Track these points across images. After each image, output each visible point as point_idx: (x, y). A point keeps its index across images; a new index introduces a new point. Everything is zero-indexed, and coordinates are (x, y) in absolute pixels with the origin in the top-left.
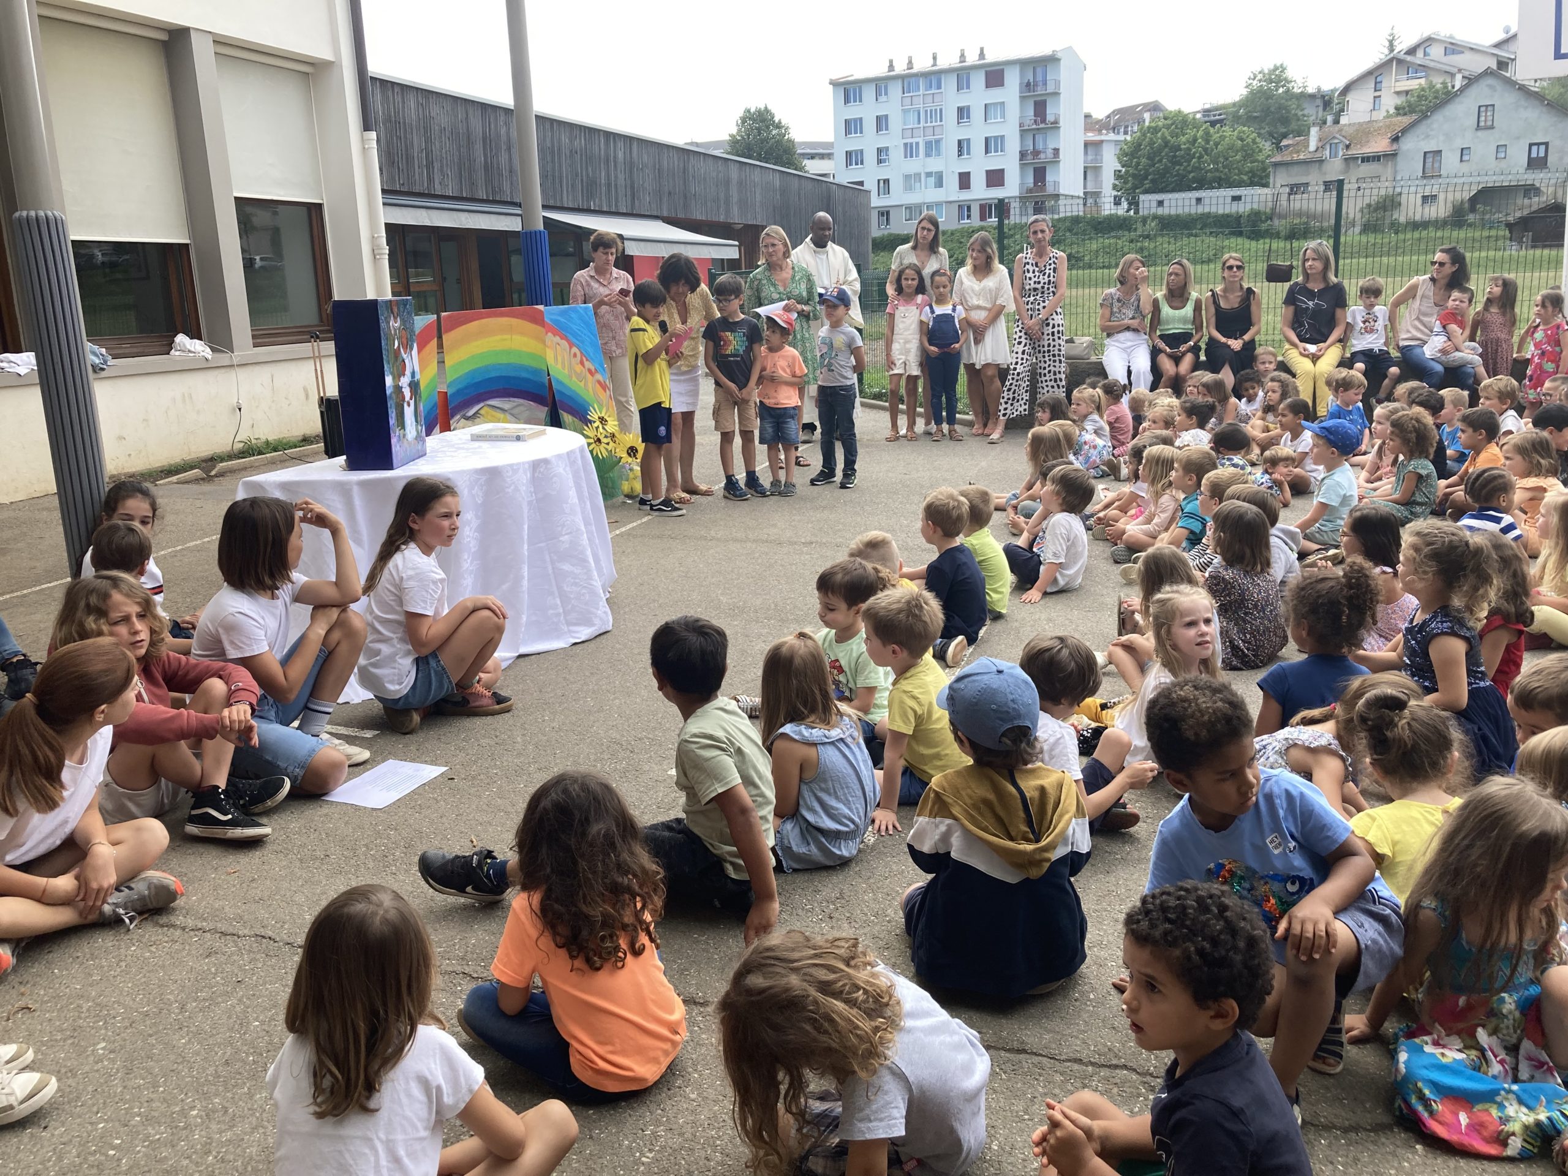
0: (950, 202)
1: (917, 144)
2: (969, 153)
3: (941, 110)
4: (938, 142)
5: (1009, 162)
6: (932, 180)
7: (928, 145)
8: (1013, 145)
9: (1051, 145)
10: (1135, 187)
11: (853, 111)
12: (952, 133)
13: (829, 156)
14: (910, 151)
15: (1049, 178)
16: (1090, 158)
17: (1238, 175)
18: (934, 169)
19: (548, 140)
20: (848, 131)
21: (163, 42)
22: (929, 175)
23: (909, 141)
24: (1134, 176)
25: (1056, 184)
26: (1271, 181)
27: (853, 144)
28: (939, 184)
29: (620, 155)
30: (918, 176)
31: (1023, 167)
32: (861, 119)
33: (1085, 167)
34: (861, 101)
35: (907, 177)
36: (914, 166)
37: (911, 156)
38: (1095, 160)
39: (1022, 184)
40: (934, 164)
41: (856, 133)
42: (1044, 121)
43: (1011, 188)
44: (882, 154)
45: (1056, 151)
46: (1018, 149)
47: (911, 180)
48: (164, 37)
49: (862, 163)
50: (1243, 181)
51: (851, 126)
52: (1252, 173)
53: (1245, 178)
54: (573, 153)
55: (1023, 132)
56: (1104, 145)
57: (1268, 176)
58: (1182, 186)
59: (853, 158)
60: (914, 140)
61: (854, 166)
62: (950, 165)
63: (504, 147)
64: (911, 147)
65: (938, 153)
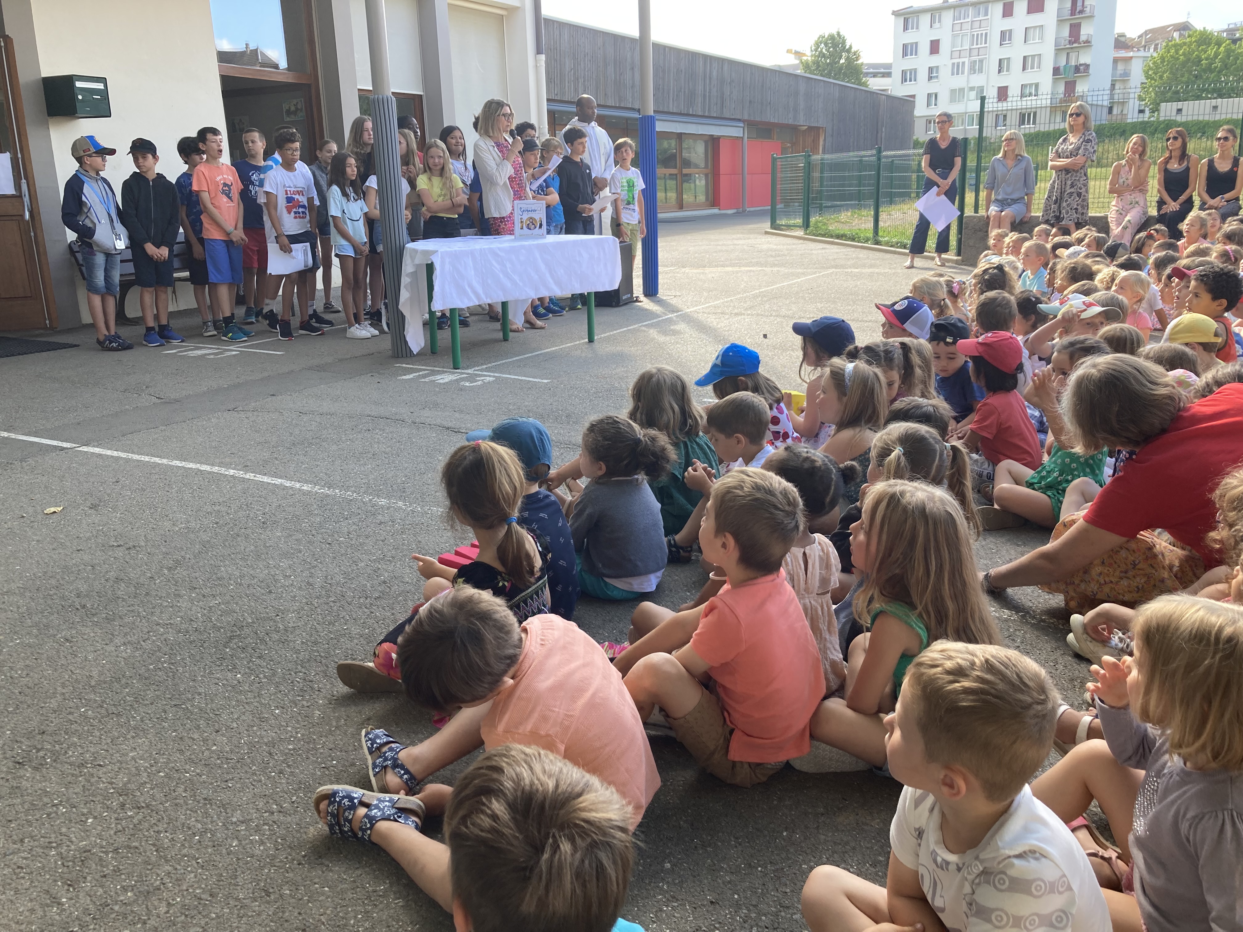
0: (989, 112)
1: (963, 63)
2: (1008, 70)
3: (986, 34)
4: (981, 61)
5: (1043, 77)
6: (974, 93)
7: (973, 65)
8: (1048, 63)
9: (1083, 62)
10: (1158, 97)
11: (910, 37)
12: (996, 53)
13: (888, 75)
14: (957, 69)
15: (1079, 88)
16: (1118, 72)
18: (977, 84)
20: (905, 54)
22: (972, 89)
23: (956, 61)
24: (1157, 87)
27: (909, 63)
28: (981, 95)
30: (962, 90)
31: (1055, 81)
32: (916, 43)
33: (1113, 80)
34: (917, 28)
35: (953, 91)
36: (960, 82)
37: (958, 74)
38: (1123, 73)
39: (1053, 96)
40: (977, 80)
41: (911, 55)
42: (1077, 40)
44: (932, 73)
45: (1087, 67)
46: (1052, 66)
47: (955, 95)
49: (915, 80)
51: (908, 50)
54: (679, 71)
55: (1058, 51)
56: (1134, 60)
58: (1201, 95)
59: (908, 76)
60: (961, 60)
61: (908, 83)
62: (991, 81)
64: (958, 66)
65: (981, 71)
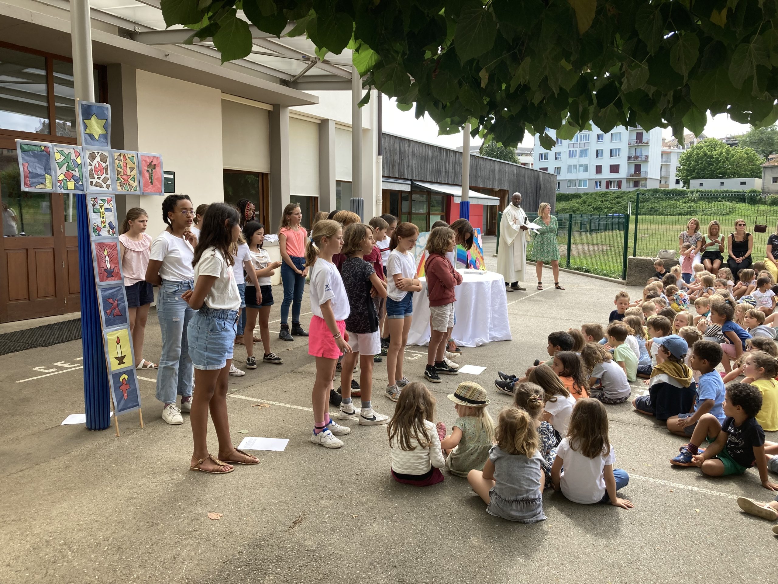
0: (591, 179)
1: (576, 151)
2: (602, 156)
3: (589, 135)
4: (586, 150)
5: (622, 161)
6: (582, 169)
7: (581, 151)
8: (625, 153)
9: (644, 154)
10: (687, 176)
12: (594, 147)
13: (530, 155)
14: (571, 154)
15: (643, 169)
16: (664, 160)
17: (745, 171)
18: (584, 163)
19: (424, 153)
21: (319, 124)
22: (581, 166)
23: (571, 149)
24: (687, 170)
25: (646, 173)
26: (763, 175)
27: (543, 150)
28: (586, 170)
29: (451, 159)
30: (575, 166)
31: (629, 164)
33: (661, 165)
36: (573, 161)
37: (572, 157)
38: (667, 161)
39: (628, 172)
40: (584, 161)
42: (641, 142)
43: (623, 174)
44: (558, 155)
45: (647, 157)
46: (627, 155)
47: (571, 168)
48: (319, 122)
49: (547, 159)
50: (747, 175)
52: (752, 171)
53: (748, 173)
54: (433, 158)
55: (630, 147)
56: (672, 154)
57: (761, 172)
58: (712, 176)
59: (543, 156)
60: (574, 149)
61: (543, 160)
62: (592, 162)
63: (406, 156)
64: (573, 152)
65: (586, 156)
